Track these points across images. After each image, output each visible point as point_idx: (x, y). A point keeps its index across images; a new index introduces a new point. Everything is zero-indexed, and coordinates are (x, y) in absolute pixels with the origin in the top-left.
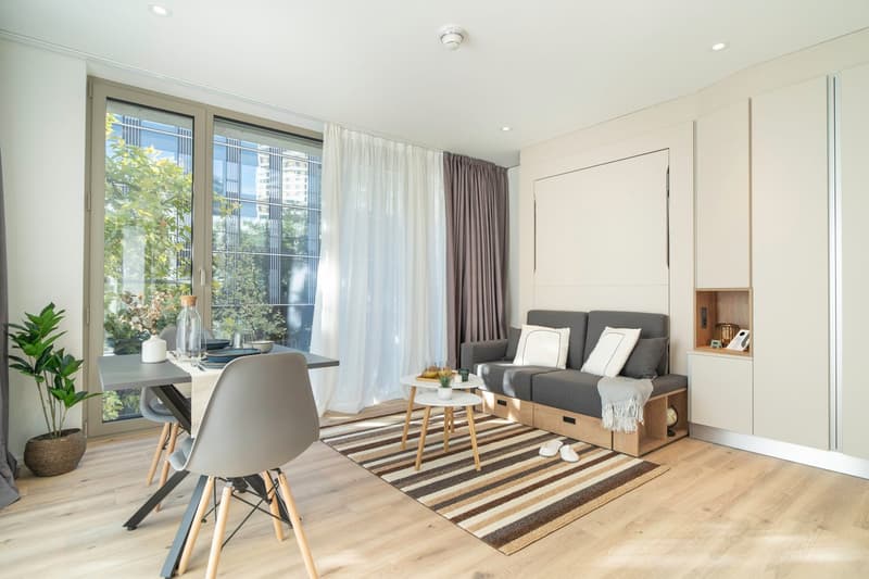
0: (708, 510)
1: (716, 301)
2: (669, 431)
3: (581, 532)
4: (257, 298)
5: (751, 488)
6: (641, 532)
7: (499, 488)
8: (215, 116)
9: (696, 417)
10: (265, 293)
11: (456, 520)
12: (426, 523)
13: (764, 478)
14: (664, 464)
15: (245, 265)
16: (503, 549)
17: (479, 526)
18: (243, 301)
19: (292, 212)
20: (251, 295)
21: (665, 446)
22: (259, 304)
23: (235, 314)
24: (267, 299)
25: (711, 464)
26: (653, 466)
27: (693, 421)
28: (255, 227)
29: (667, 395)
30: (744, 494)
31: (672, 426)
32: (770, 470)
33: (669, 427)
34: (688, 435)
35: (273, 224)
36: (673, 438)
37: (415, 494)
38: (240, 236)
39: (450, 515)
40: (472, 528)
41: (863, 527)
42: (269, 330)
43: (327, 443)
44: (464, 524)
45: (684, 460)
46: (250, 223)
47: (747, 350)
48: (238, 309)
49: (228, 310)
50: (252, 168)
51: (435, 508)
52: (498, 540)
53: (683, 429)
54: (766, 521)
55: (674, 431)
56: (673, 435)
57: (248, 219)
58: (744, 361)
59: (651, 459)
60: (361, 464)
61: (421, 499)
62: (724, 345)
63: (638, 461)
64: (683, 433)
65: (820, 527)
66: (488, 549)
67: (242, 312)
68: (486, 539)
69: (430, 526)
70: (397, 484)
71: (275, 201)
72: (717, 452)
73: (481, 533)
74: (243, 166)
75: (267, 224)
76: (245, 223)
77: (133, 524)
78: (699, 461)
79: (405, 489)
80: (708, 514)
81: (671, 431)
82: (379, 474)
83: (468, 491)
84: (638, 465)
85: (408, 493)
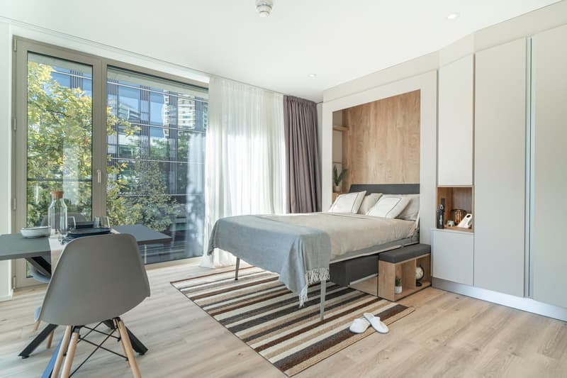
0: (437, 341)
1: (452, 194)
2: (417, 283)
3: (346, 358)
4: (161, 190)
5: (469, 324)
6: (387, 358)
7: (293, 325)
8: (108, 65)
9: (437, 273)
10: (166, 187)
11: (258, 350)
12: (237, 352)
13: (479, 316)
14: (412, 306)
15: (153, 169)
16: (287, 372)
17: (273, 355)
18: (151, 192)
19: (186, 134)
20: (157, 189)
21: (415, 293)
22: (162, 195)
23: (146, 201)
24: (168, 191)
25: (443, 307)
26: (404, 308)
27: (434, 276)
28: (161, 144)
29: (415, 259)
30: (464, 329)
31: (420, 279)
32: (483, 310)
33: (417, 280)
34: (431, 285)
35: (171, 141)
36: (420, 288)
37: (233, 330)
38: (149, 149)
39: (255, 346)
40: (268, 356)
41: (543, 353)
42: (169, 212)
43: (182, 292)
44: (263, 353)
45: (426, 303)
46: (158, 141)
47: (470, 228)
48: (148, 197)
49: (141, 199)
50: (160, 104)
51: (246, 340)
52: (285, 365)
53: (428, 281)
54: (477, 349)
55: (420, 282)
56: (421, 285)
57: (156, 139)
58: (469, 235)
59: (403, 303)
60: (202, 307)
61: (237, 334)
62: (456, 224)
63: (393, 305)
64: (428, 284)
65: (513, 354)
66: (277, 371)
67: (151, 199)
68: (276, 364)
69: (239, 354)
70: (223, 322)
71: (173, 126)
72: (450, 297)
73: (273, 360)
74: (152, 103)
75: (168, 142)
76: (154, 141)
77: (26, 354)
78: (435, 305)
79: (228, 326)
80: (437, 344)
81: (419, 283)
82: (212, 315)
83: (271, 327)
84: (394, 307)
85: (229, 329)
